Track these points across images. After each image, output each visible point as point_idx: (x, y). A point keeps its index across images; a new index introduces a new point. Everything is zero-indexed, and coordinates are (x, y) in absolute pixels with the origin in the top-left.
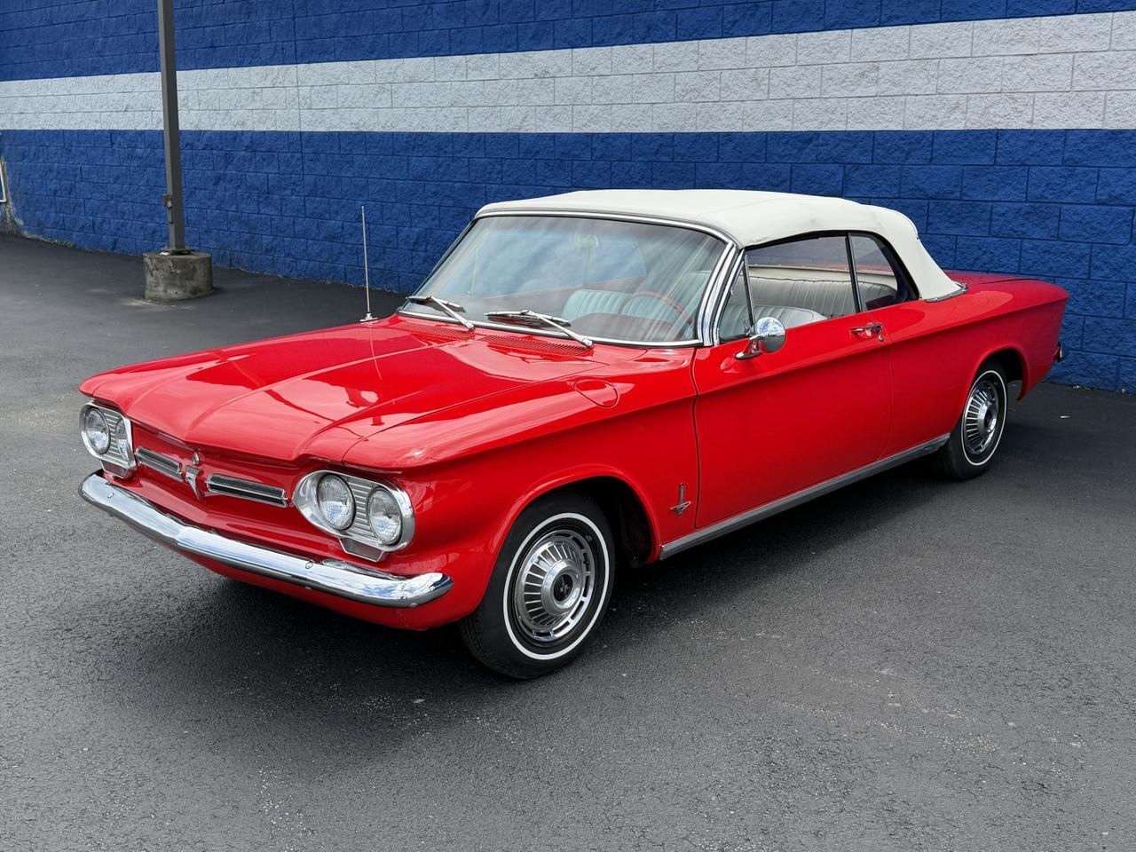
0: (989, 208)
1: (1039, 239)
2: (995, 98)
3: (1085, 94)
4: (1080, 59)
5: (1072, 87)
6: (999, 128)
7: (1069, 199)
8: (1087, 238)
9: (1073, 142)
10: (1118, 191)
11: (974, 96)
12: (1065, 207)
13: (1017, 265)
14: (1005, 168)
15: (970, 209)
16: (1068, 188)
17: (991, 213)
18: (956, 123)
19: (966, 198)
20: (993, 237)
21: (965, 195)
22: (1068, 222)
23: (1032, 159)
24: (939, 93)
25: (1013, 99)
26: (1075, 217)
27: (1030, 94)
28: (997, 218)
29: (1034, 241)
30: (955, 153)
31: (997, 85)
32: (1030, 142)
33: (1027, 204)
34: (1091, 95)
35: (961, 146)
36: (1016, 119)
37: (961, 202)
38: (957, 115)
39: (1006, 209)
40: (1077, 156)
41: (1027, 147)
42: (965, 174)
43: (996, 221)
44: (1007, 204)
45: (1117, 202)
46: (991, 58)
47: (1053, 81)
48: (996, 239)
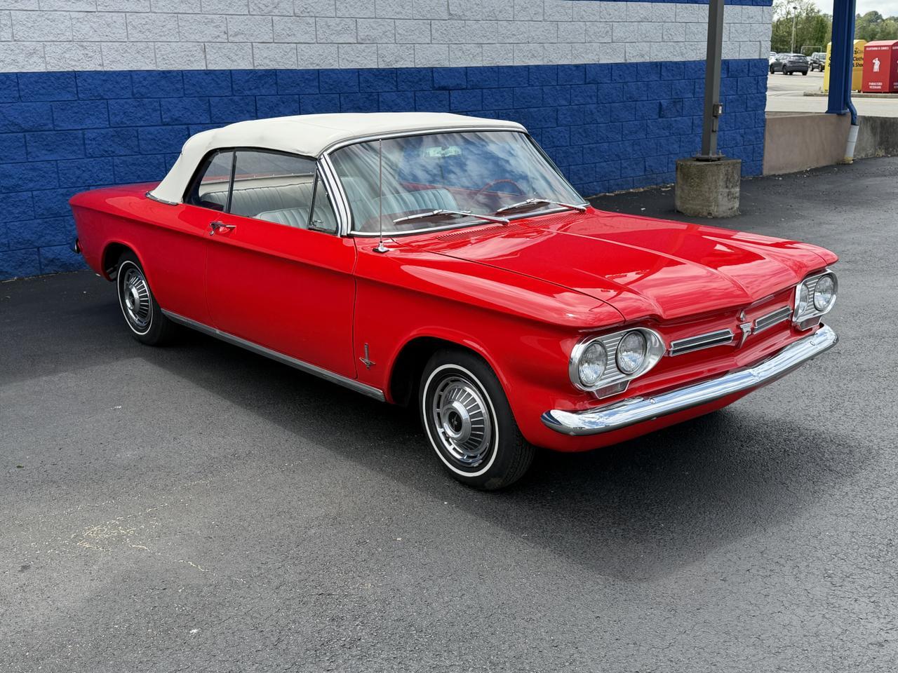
0: (80, 136)
1: (126, 155)
2: (68, 45)
3: (139, 44)
4: (130, 18)
5: (128, 39)
6: (76, 70)
7: (142, 123)
8: (161, 151)
9: (137, 80)
10: (177, 114)
11: (49, 43)
12: (140, 129)
13: (112, 177)
14: (88, 102)
15: (63, 137)
16: (139, 115)
17: (84, 139)
18: (36, 66)
19: (59, 129)
20: (89, 158)
21: (58, 126)
22: (146, 140)
23: (108, 93)
24: (15, 41)
25: (82, 46)
26: (149, 136)
27: (97, 43)
28: (90, 142)
29: (122, 157)
30: (41, 92)
31: (69, 35)
32: (104, 80)
33: (111, 129)
34: (144, 45)
35: (44, 85)
36: (88, 63)
37: (55, 132)
38: (35, 58)
39: (95, 135)
40: (143, 90)
41: (102, 85)
42: (53, 108)
43: (89, 144)
44: (95, 131)
45: (176, 122)
46: (59, 13)
47: (114, 33)
48: (92, 159)
